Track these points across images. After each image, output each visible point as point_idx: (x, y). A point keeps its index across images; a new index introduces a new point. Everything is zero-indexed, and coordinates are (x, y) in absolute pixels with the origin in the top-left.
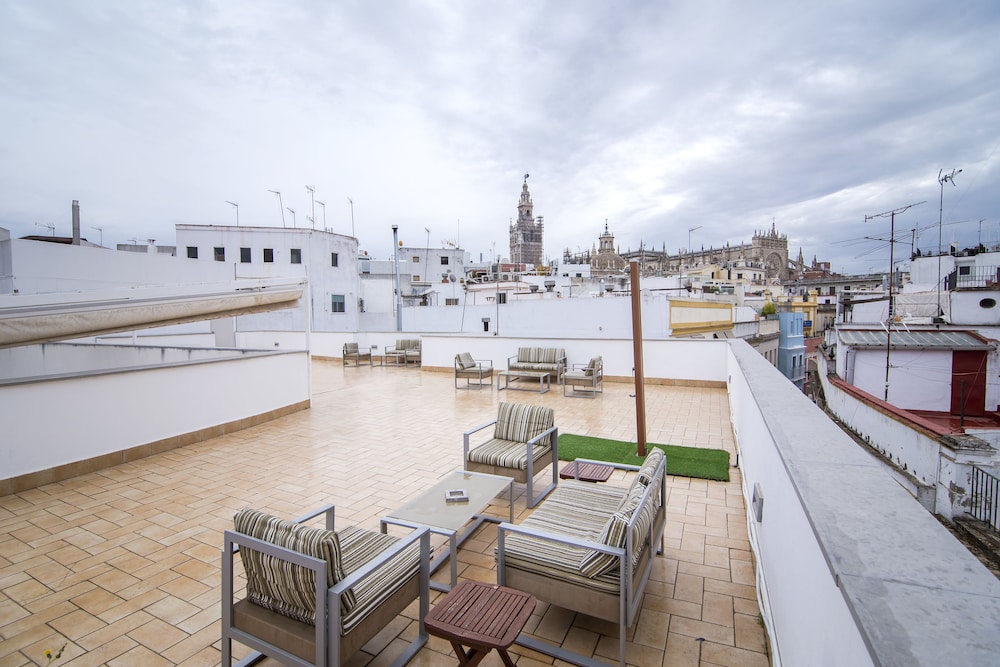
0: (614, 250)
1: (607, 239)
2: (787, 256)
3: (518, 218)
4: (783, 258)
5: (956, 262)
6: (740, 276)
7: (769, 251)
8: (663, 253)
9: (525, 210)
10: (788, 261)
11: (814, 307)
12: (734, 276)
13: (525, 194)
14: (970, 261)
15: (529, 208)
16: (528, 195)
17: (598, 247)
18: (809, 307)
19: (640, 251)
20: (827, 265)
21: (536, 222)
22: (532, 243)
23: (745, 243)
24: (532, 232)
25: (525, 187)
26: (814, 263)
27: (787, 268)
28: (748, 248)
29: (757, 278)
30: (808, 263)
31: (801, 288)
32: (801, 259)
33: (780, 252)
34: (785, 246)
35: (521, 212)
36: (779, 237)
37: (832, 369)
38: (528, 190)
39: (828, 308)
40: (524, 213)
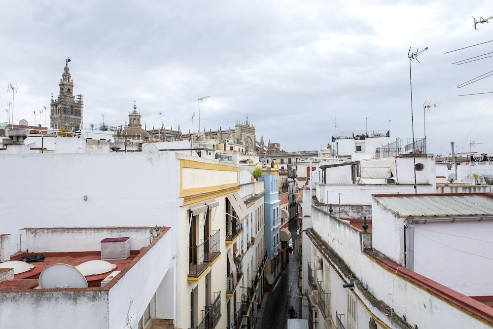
0: (140, 126)
1: (135, 117)
2: (255, 139)
3: (59, 94)
4: (253, 140)
5: (355, 143)
6: (232, 148)
7: (245, 135)
8: (178, 132)
9: (66, 88)
10: (256, 142)
11: (277, 171)
12: (228, 148)
13: (66, 75)
14: (361, 143)
15: (69, 87)
16: (69, 77)
17: (128, 122)
18: (275, 171)
19: (162, 130)
20: (278, 145)
21: (76, 99)
22: (73, 117)
23: (232, 129)
24: (72, 106)
25: (66, 69)
26: (269, 144)
27: (255, 146)
28: (233, 132)
29: (241, 150)
30: (266, 144)
31: (267, 158)
32: (262, 142)
33: (252, 136)
34: (253, 132)
35: (62, 89)
36: (251, 126)
37: (368, 243)
38: (69, 72)
39: (283, 172)
40: (65, 90)
